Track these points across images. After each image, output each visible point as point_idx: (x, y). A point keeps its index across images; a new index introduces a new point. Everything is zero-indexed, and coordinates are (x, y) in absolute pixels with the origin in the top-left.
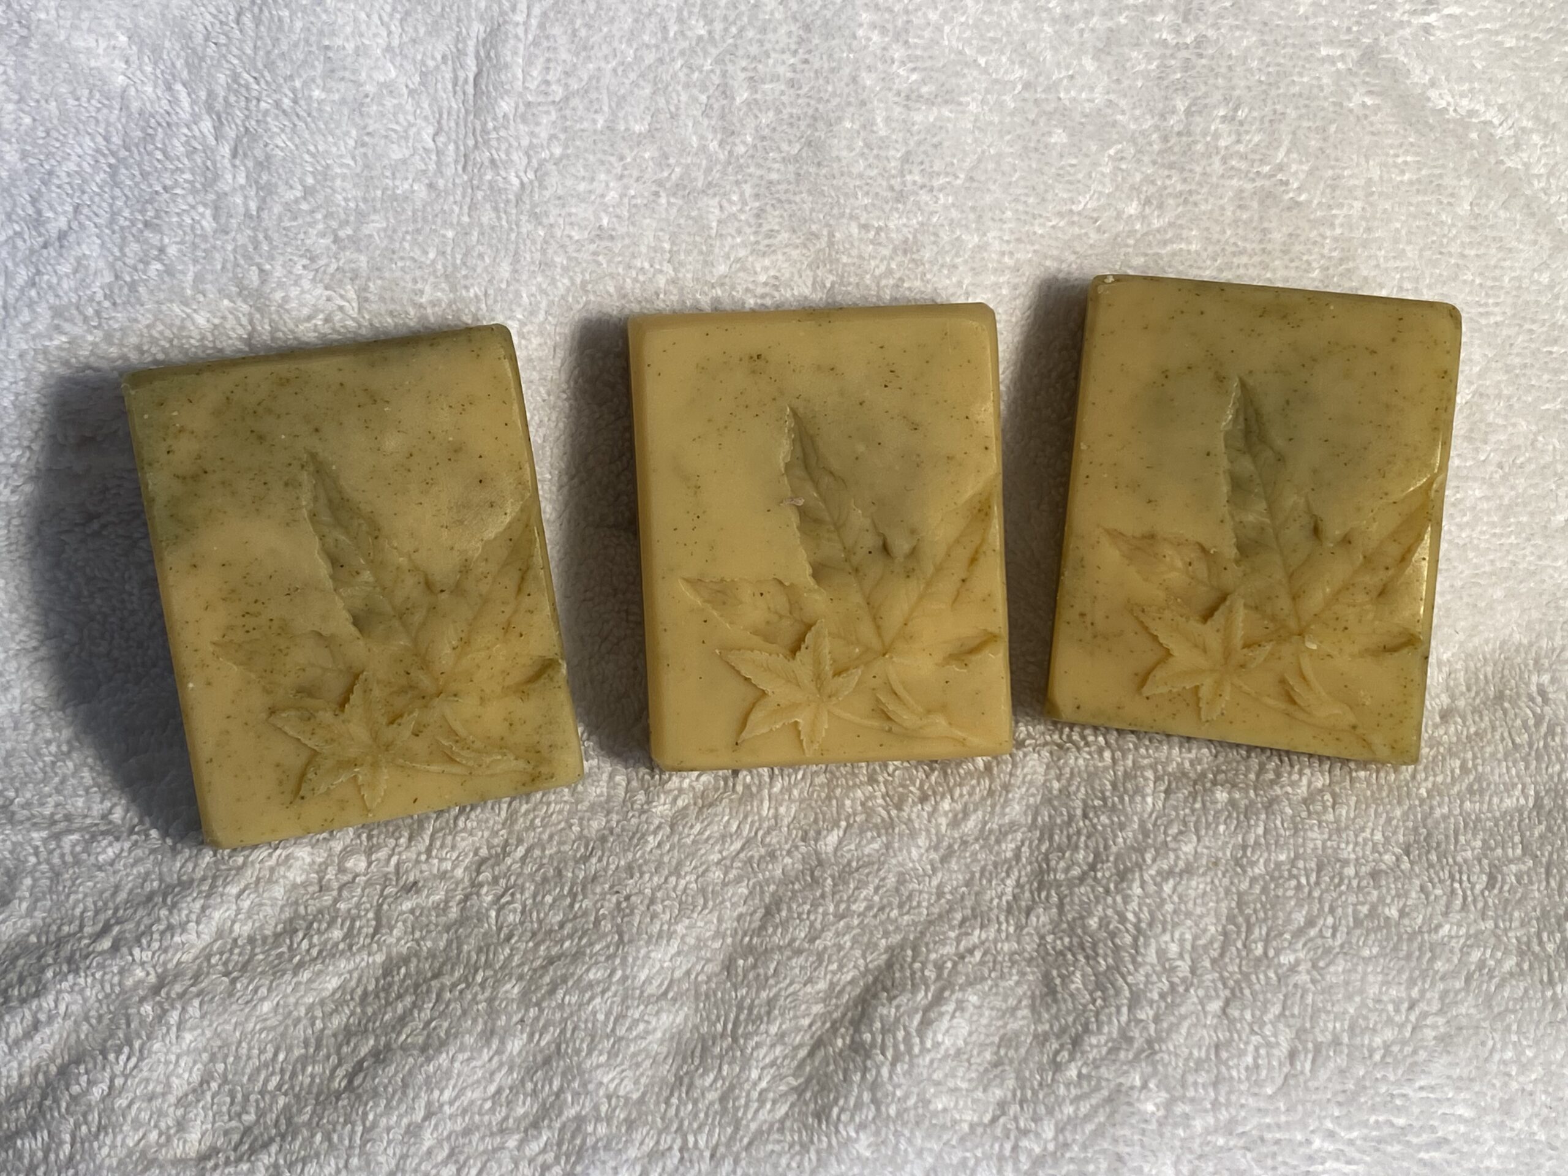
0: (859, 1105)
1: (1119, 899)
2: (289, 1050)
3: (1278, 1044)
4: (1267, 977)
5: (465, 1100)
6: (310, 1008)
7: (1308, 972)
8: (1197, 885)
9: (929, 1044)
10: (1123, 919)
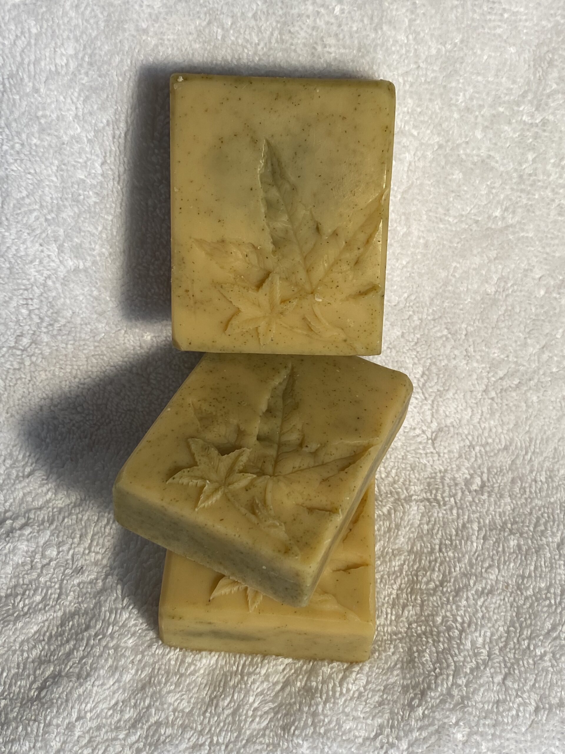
0: (306, 726)
1: (454, 607)
2: (9, 670)
3: (531, 704)
4: (528, 663)
5: (99, 710)
6: (22, 644)
7: (550, 661)
8: (496, 600)
9: (344, 691)
10: (455, 621)
